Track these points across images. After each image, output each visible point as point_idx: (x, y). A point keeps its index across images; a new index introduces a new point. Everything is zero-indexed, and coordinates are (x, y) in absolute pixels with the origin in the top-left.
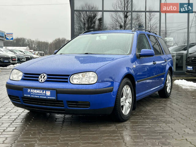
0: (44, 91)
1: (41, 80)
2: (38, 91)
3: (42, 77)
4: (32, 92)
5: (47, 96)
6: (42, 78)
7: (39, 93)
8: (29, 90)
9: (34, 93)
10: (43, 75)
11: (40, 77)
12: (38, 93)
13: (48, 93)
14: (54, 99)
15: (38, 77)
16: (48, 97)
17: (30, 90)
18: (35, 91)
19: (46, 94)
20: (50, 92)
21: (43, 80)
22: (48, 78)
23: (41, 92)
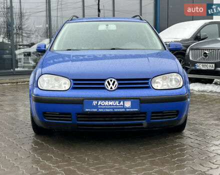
0: (122, 102)
1: (109, 88)
2: (111, 103)
3: (111, 83)
4: (100, 105)
5: (125, 109)
6: (111, 85)
7: (113, 105)
8: (95, 103)
9: (104, 105)
10: (111, 81)
11: (106, 83)
12: (110, 105)
13: (128, 104)
14: (136, 111)
15: (103, 84)
16: (127, 110)
17: (98, 103)
18: (107, 103)
19: (123, 106)
20: (130, 102)
21: (113, 88)
22: (119, 84)
23: (117, 103)
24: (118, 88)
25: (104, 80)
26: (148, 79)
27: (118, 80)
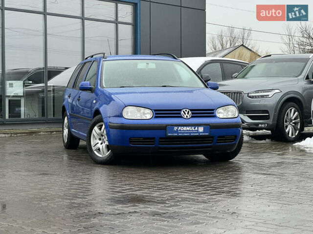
0: (197, 128)
2: (188, 128)
3: (186, 113)
4: (180, 130)
5: (199, 133)
7: (190, 130)
8: (176, 128)
9: (183, 130)
10: (186, 111)
11: (182, 112)
12: (188, 130)
13: (201, 129)
14: (207, 135)
15: (180, 114)
16: (201, 134)
17: (178, 128)
18: (185, 128)
19: (198, 130)
20: (203, 128)
21: (188, 116)
22: (192, 113)
23: (193, 128)
24: (192, 117)
25: (180, 110)
26: (213, 110)
27: (191, 110)
